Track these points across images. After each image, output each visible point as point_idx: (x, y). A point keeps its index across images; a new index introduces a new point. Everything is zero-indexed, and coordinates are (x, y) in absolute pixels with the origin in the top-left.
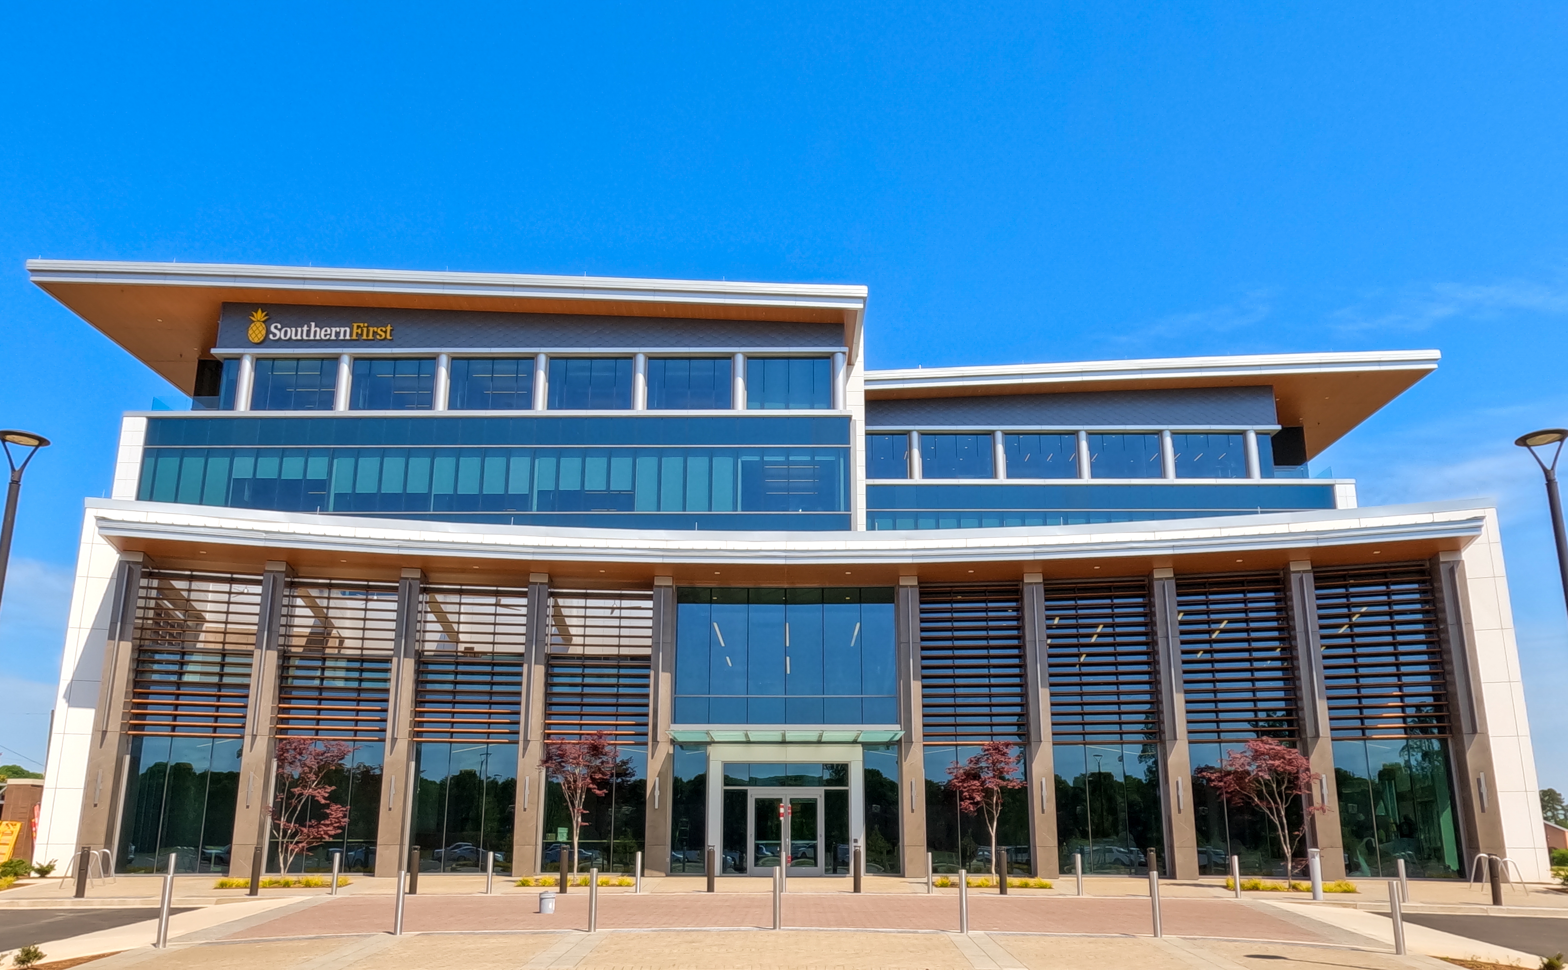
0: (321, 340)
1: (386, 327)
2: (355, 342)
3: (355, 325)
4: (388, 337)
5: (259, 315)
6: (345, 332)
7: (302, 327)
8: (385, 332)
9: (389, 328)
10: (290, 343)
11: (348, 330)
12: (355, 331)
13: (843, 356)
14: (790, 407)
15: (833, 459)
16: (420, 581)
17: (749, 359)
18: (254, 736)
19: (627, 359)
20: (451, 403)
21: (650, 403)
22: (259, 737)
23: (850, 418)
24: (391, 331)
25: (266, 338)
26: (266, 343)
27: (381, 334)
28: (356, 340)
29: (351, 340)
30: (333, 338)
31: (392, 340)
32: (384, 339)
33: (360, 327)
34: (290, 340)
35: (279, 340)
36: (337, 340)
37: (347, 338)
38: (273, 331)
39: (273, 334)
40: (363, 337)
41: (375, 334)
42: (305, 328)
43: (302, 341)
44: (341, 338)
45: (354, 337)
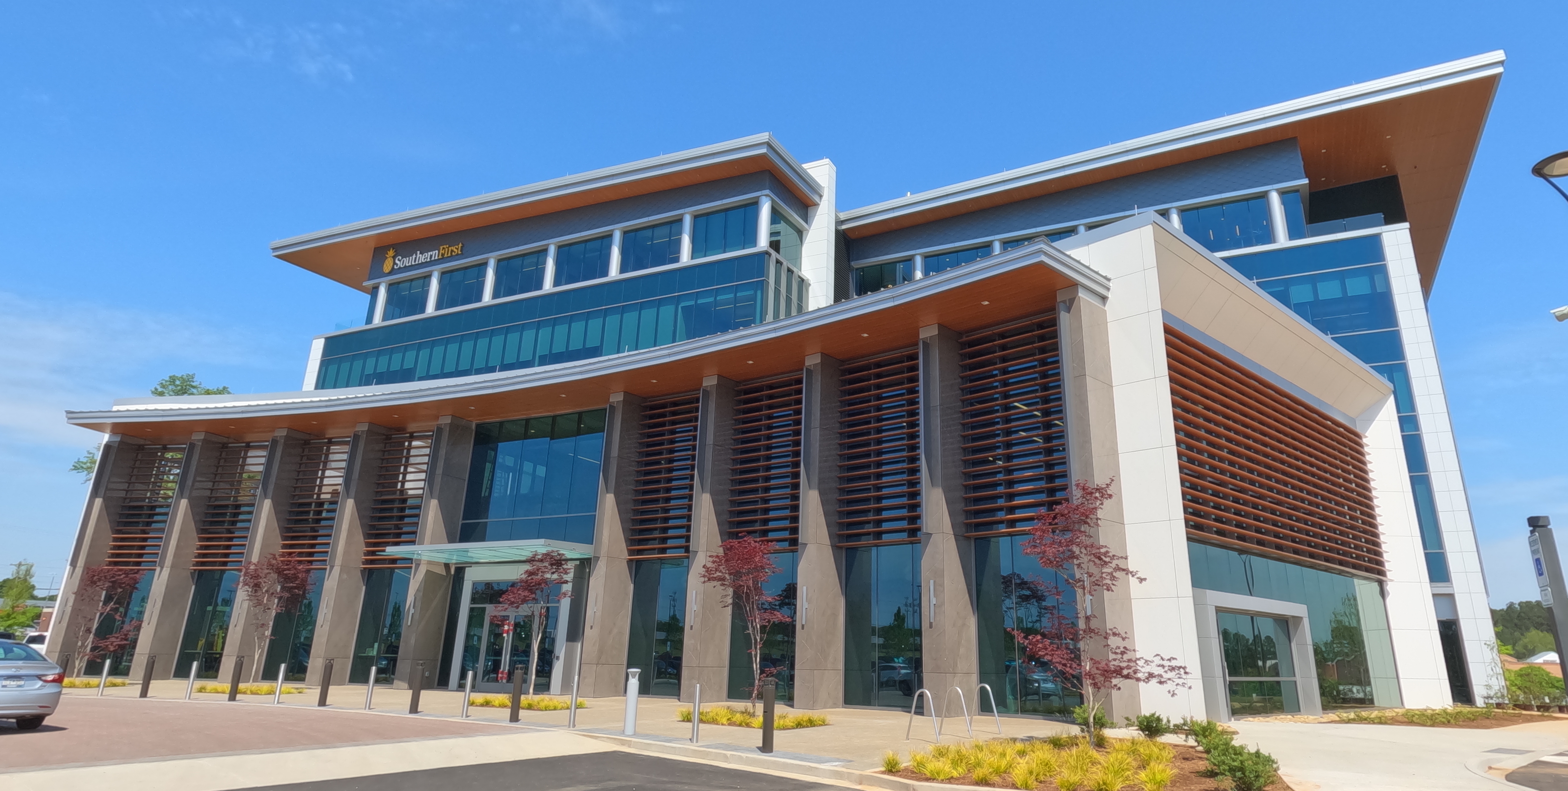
0: (422, 263)
1: (458, 245)
2: (442, 260)
3: (441, 247)
4: (459, 253)
5: (391, 253)
6: (435, 254)
7: (412, 255)
8: (457, 249)
9: (460, 245)
10: (406, 269)
11: (437, 251)
12: (441, 252)
13: (768, 198)
14: (725, 252)
15: (752, 292)
16: (287, 438)
17: (696, 217)
18: (162, 568)
19: (609, 236)
20: (495, 295)
21: (623, 269)
22: (164, 569)
23: (767, 253)
24: (462, 247)
25: (393, 268)
26: (392, 272)
27: (456, 250)
28: (443, 258)
29: (439, 259)
30: (429, 260)
31: (462, 254)
32: (458, 254)
33: (443, 248)
34: (405, 267)
35: (400, 268)
36: (431, 261)
37: (436, 258)
38: (397, 262)
39: (397, 265)
40: (446, 256)
41: (452, 251)
42: (414, 256)
43: (412, 266)
44: (433, 259)
45: (440, 257)
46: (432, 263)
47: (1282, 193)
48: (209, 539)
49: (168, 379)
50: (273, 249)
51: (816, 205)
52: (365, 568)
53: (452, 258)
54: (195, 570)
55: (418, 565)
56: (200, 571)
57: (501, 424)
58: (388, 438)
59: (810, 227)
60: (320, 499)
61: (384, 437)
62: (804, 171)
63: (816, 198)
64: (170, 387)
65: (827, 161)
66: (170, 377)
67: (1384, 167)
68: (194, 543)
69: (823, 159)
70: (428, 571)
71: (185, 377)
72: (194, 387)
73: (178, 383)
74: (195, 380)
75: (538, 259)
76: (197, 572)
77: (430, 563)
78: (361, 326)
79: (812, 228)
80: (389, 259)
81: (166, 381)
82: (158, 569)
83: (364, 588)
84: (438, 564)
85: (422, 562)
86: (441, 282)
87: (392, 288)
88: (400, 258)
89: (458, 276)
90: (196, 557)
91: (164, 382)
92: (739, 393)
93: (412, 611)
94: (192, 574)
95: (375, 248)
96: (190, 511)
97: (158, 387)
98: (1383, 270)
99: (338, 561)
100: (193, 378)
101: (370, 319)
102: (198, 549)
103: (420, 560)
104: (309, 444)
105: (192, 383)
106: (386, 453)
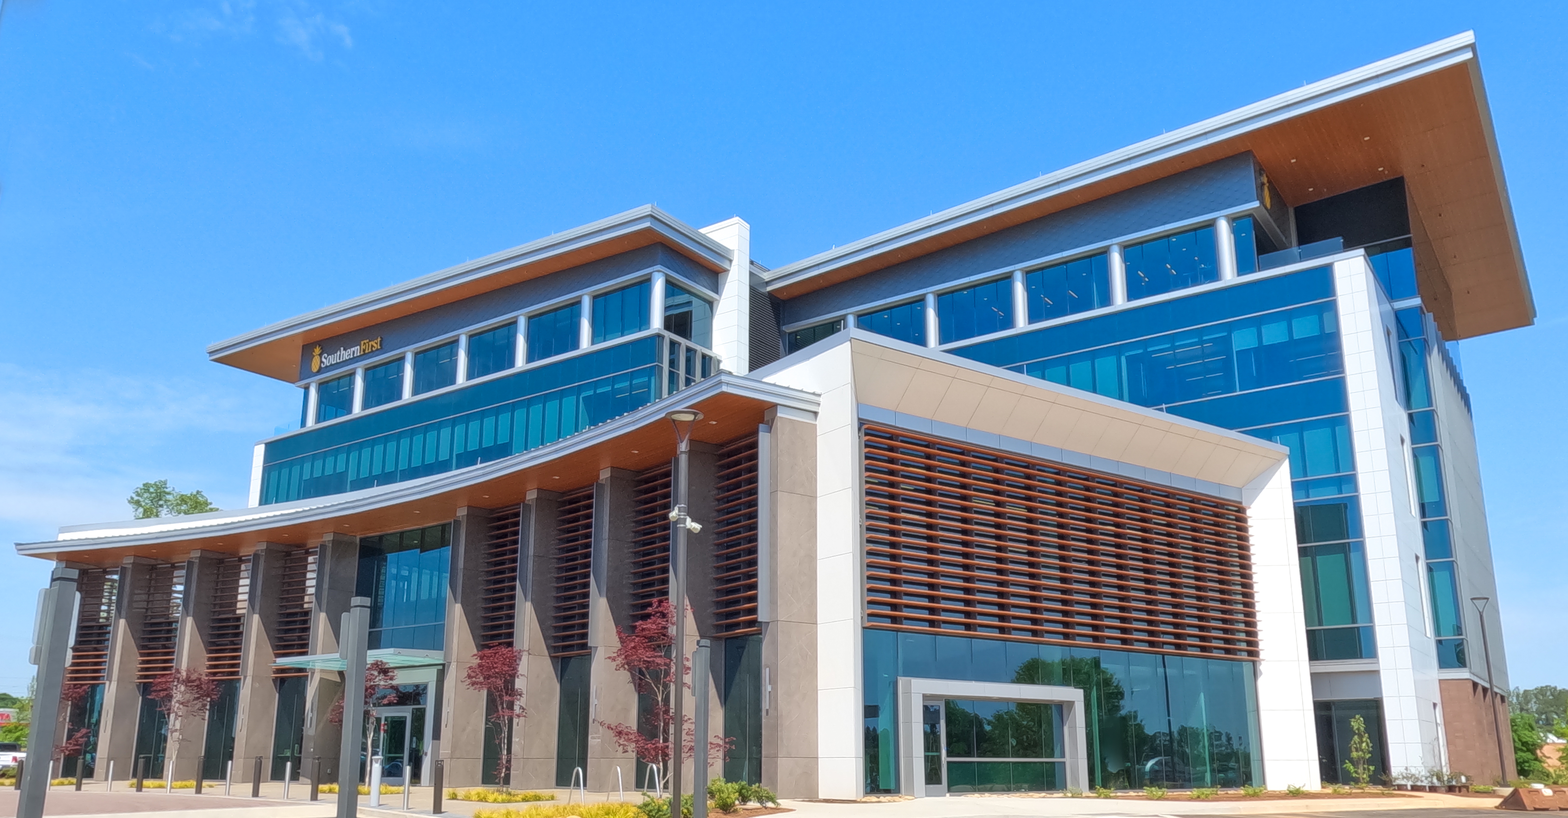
0: (346, 360)
1: (377, 339)
2: (364, 356)
3: (362, 342)
4: (379, 347)
5: (317, 350)
6: (356, 350)
7: (336, 353)
8: (377, 343)
9: (379, 339)
10: (332, 367)
12: (362, 347)
13: (661, 274)
14: (622, 335)
15: (646, 379)
16: (201, 558)
17: (595, 298)
18: (110, 682)
19: (514, 323)
20: (415, 392)
21: (530, 359)
22: (113, 683)
23: (659, 336)
24: (381, 341)
25: (320, 367)
26: (320, 371)
27: (375, 345)
28: (365, 354)
29: (360, 356)
30: (352, 357)
31: (381, 348)
32: (377, 350)
33: (364, 344)
34: (332, 365)
35: (327, 367)
36: (354, 358)
37: (359, 354)
38: (324, 360)
39: (324, 363)
40: (367, 351)
41: (372, 346)
42: (338, 353)
43: (337, 363)
44: (355, 355)
45: (362, 353)
46: (354, 360)
47: (1233, 220)
48: (149, 655)
49: (142, 487)
50: (210, 353)
51: (726, 271)
52: (277, 678)
53: (373, 353)
54: (140, 683)
55: (313, 673)
56: (145, 683)
57: (381, 537)
58: (288, 554)
59: (720, 296)
60: (236, 614)
61: (284, 554)
62: (704, 236)
63: (725, 265)
64: (146, 495)
65: (736, 219)
66: (144, 485)
67: (1381, 169)
68: (136, 659)
69: (733, 217)
70: (321, 679)
71: (158, 483)
72: (169, 494)
73: (152, 490)
74: (168, 486)
75: (451, 350)
76: (142, 685)
77: (322, 671)
78: (297, 430)
79: (723, 297)
80: (316, 357)
81: (141, 489)
82: (107, 683)
83: (277, 695)
84: (331, 672)
85: (316, 671)
86: (365, 379)
87: (322, 387)
88: (326, 355)
89: (381, 372)
90: (139, 671)
91: (139, 490)
92: (564, 503)
93: (310, 715)
94: (138, 686)
95: (303, 346)
96: (128, 630)
97: (134, 496)
98: (1332, 307)
99: (250, 672)
100: (166, 484)
101: (303, 423)
102: (140, 664)
103: (314, 670)
104: (223, 562)
105: (165, 490)
106: (287, 569)
